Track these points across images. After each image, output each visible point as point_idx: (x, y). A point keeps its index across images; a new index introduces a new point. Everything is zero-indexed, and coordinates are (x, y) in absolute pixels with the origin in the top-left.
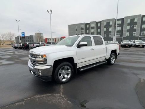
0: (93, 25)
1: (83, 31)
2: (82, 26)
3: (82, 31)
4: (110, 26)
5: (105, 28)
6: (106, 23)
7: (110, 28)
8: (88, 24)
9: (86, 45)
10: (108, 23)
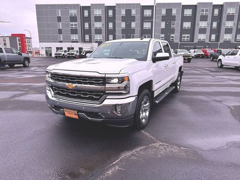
0: (98, 12)
1: (76, 23)
2: (73, 12)
3: (74, 23)
4: (133, 19)
5: (122, 21)
6: (125, 11)
7: (132, 23)
8: (88, 8)
9: (167, 58)
10: (128, 12)
